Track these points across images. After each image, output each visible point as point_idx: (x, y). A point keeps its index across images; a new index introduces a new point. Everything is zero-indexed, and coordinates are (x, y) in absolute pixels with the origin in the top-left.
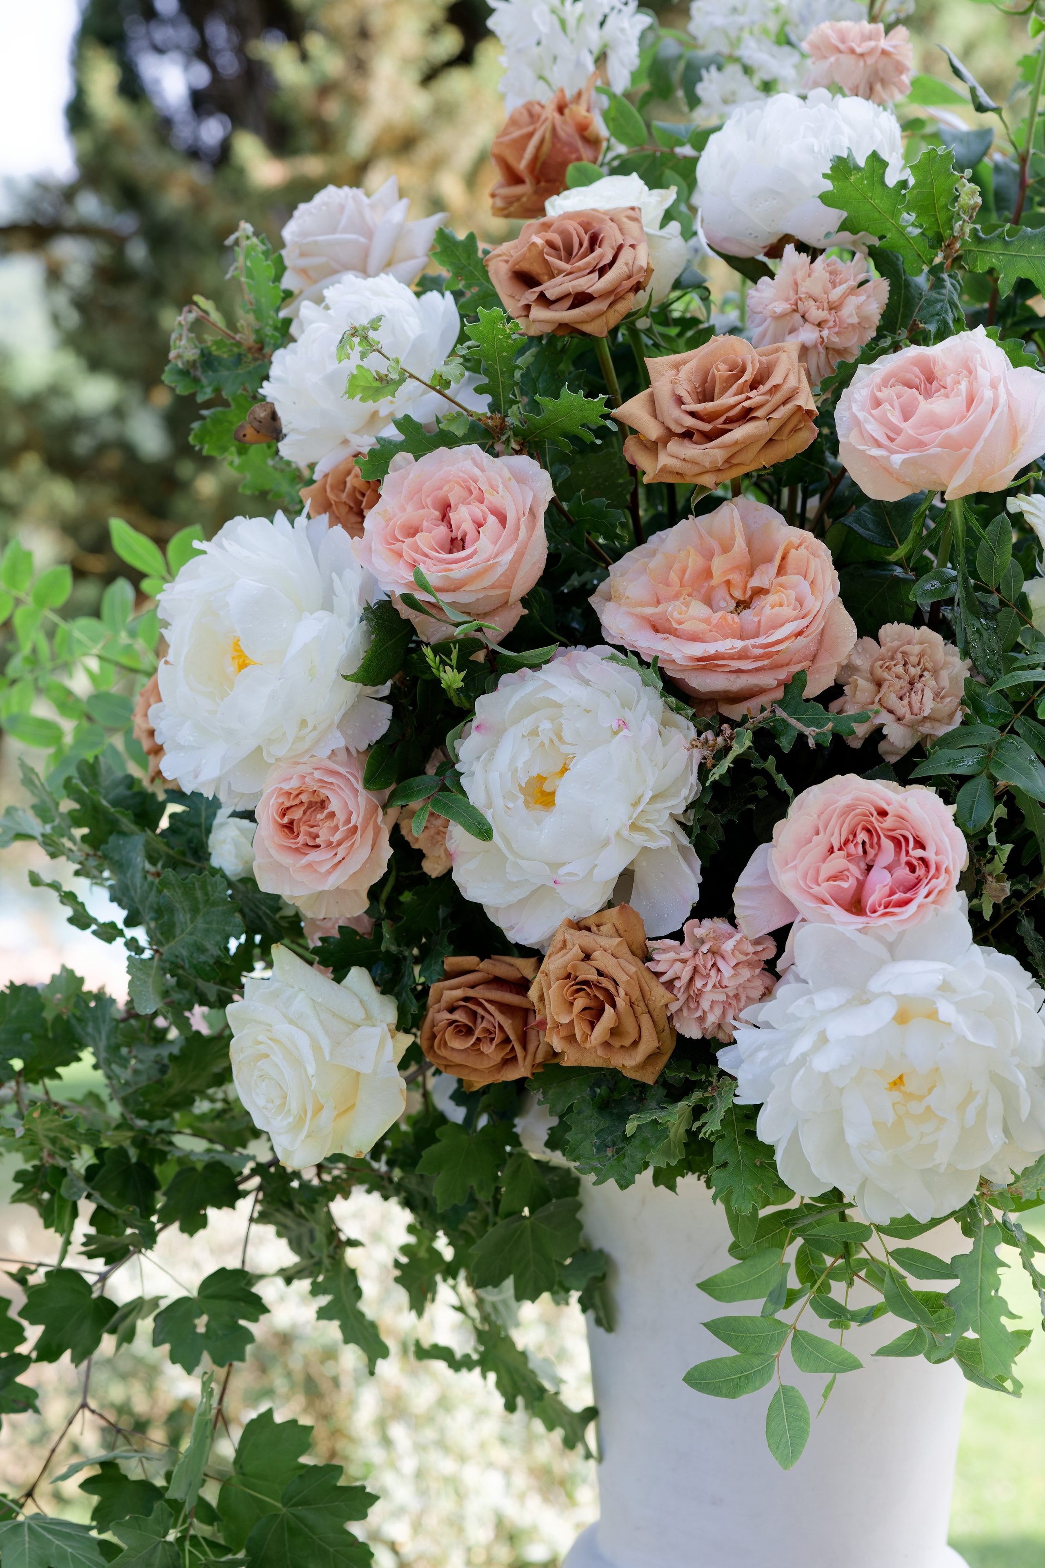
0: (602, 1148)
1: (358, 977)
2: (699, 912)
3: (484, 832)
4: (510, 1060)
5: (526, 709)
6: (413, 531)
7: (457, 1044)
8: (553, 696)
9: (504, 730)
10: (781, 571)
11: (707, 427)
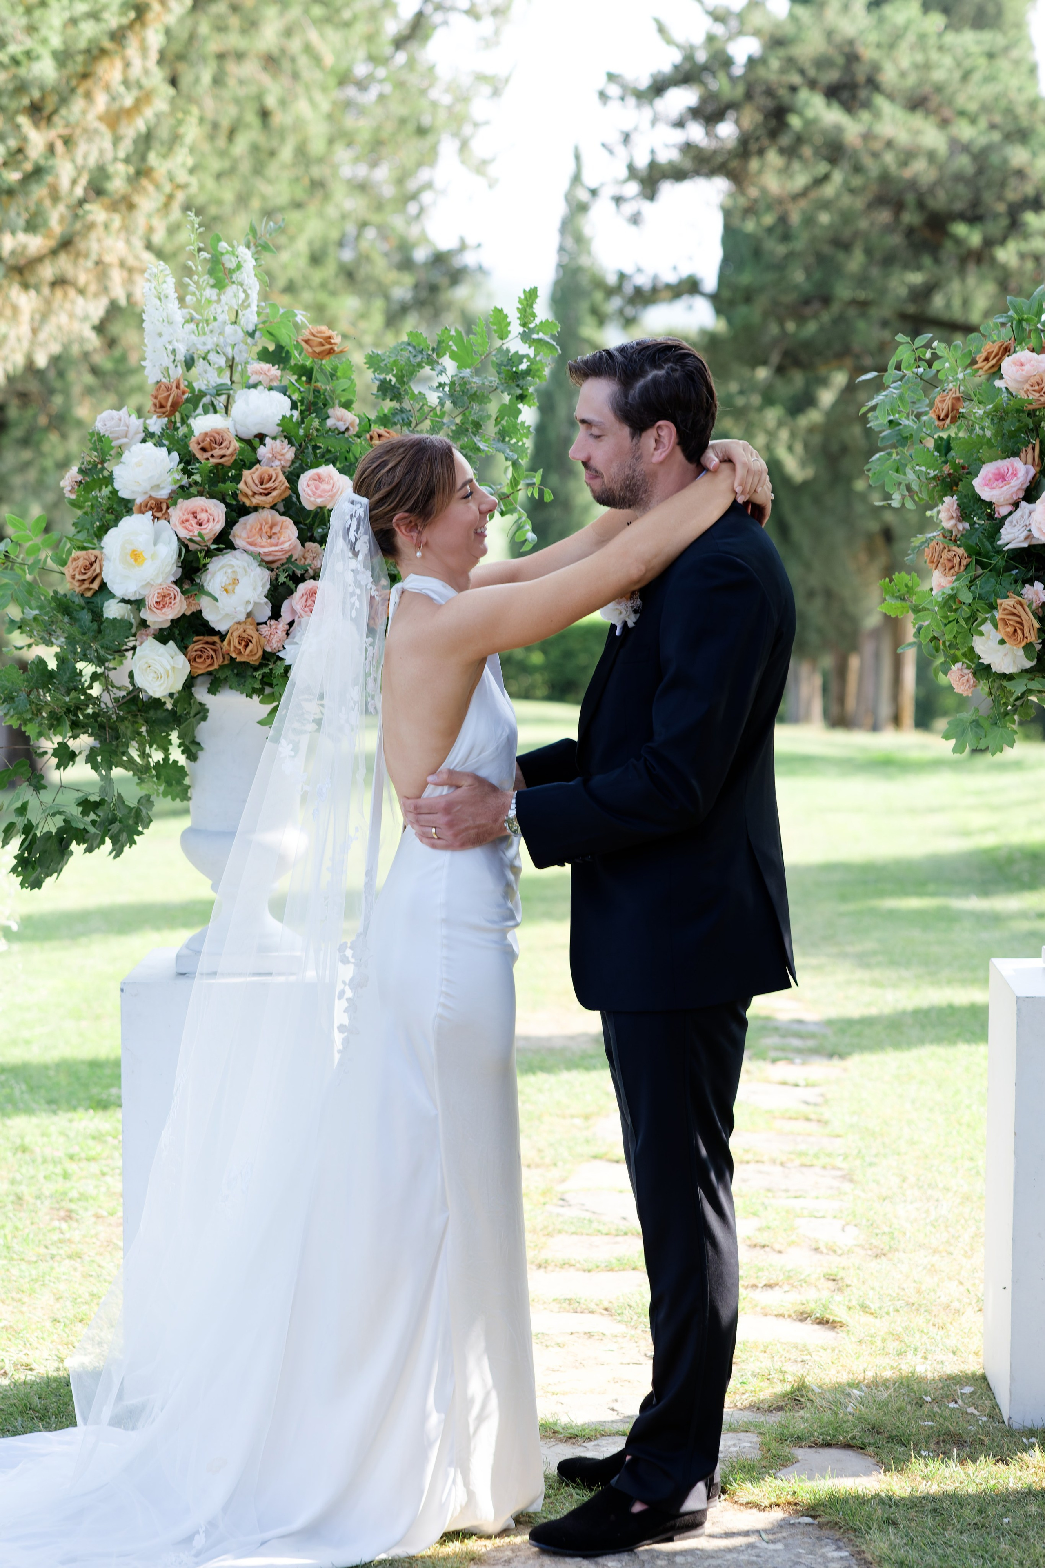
0: (239, 685)
1: (171, 643)
2: (270, 618)
3: (217, 600)
4: (212, 665)
5: (222, 567)
6: (187, 521)
7: (198, 660)
8: (232, 563)
9: (215, 573)
10: (281, 528)
11: (266, 492)
